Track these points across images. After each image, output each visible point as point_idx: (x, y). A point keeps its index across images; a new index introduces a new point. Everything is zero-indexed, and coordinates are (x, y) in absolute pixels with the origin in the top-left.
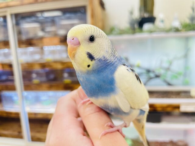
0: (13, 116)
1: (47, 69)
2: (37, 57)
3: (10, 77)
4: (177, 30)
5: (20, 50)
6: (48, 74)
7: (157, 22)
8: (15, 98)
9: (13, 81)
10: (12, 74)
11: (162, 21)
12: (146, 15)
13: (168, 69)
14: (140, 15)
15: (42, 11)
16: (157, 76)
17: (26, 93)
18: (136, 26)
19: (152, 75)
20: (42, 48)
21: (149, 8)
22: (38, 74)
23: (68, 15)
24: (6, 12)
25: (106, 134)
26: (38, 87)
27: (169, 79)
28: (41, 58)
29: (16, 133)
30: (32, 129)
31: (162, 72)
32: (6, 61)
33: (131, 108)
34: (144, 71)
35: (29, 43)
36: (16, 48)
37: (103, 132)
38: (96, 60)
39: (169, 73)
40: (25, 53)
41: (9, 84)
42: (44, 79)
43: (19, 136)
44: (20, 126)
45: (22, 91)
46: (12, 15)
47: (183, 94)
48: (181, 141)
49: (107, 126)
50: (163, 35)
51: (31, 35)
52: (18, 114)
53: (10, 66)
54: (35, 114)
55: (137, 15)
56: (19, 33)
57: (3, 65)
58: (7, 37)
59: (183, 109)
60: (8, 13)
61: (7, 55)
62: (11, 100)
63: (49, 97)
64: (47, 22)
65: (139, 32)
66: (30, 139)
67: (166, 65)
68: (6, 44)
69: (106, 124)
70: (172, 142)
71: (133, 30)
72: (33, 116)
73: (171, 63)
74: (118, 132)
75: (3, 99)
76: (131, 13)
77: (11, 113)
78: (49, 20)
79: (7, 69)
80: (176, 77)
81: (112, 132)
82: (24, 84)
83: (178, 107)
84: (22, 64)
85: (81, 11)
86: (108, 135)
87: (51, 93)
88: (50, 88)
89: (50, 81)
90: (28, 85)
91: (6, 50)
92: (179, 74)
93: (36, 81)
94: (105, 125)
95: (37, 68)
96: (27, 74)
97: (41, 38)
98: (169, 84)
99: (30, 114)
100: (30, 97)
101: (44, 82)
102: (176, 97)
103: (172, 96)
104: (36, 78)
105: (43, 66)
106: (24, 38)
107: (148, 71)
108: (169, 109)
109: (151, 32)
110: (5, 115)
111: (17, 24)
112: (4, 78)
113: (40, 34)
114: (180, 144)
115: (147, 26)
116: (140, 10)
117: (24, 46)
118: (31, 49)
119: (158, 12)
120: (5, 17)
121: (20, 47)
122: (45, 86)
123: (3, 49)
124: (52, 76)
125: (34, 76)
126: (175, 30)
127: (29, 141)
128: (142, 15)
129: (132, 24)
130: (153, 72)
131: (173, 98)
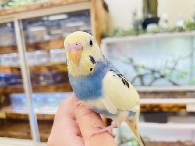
0: (22, 117)
1: (54, 71)
2: (44, 60)
3: (19, 80)
4: (181, 30)
5: (28, 54)
6: (55, 76)
7: (161, 23)
8: (24, 100)
9: (21, 83)
10: (20, 77)
11: (166, 21)
12: (150, 16)
13: (173, 69)
14: (144, 16)
15: (48, 16)
16: (162, 77)
17: (34, 95)
18: (140, 27)
19: (157, 75)
20: (49, 51)
21: (152, 9)
22: (45, 76)
23: (73, 19)
24: (13, 18)
25: (93, 135)
26: (45, 89)
27: (174, 80)
28: (48, 61)
29: (25, 134)
30: (40, 130)
31: (167, 72)
32: (15, 64)
33: (118, 110)
34: (149, 72)
35: (36, 46)
36: (24, 52)
37: (91, 134)
38: (96, 63)
39: (175, 73)
40: (33, 57)
41: (18, 86)
42: (51, 81)
43: (28, 137)
44: (29, 127)
45: (30, 93)
46: (19, 21)
47: (189, 94)
48: (188, 141)
49: (96, 127)
50: (167, 35)
51: (38, 39)
52: (26, 116)
53: (19, 69)
54: (44, 115)
55: (140, 16)
56: (27, 37)
57: (12, 69)
58: (15, 42)
59: (189, 109)
60: (16, 19)
61: (15, 59)
62: (20, 102)
63: (57, 98)
64: (53, 26)
65: (143, 33)
66: (39, 140)
67: (171, 65)
68: (14, 48)
69: (95, 125)
70: (179, 143)
71: (137, 31)
72: (41, 118)
73: (176, 63)
74: (107, 133)
75: (13, 101)
76: (135, 14)
77: (20, 115)
78: (55, 24)
79: (16, 72)
80: (182, 77)
81: (100, 134)
82: (32, 86)
83: (184, 107)
84: (30, 68)
85: (85, 14)
86: (96, 136)
87: (58, 95)
88: (57, 90)
89: (56, 83)
90: (36, 88)
91: (15, 55)
92: (185, 74)
93: (43, 83)
94: (94, 127)
95: (45, 71)
96: (35, 77)
97: (48, 42)
98: (175, 84)
99: (38, 115)
100: (38, 99)
101: (52, 84)
102: (182, 98)
103: (178, 96)
104: (43, 81)
105: (50, 68)
106: (31, 41)
107: (153, 72)
108: (175, 110)
109: (155, 32)
110: (14, 117)
111: (25, 29)
112: (13, 81)
113: (47, 38)
114: (188, 144)
115: (150, 27)
116: (144, 11)
117: (31, 50)
118: (38, 53)
119: (162, 12)
120: (12, 23)
121: (27, 51)
122: (52, 88)
123: (11, 54)
124: (59, 79)
125: (42, 78)
126: (179, 29)
127: (38, 141)
128: (146, 16)
129: (136, 25)
130: (159, 72)
131: (179, 98)
